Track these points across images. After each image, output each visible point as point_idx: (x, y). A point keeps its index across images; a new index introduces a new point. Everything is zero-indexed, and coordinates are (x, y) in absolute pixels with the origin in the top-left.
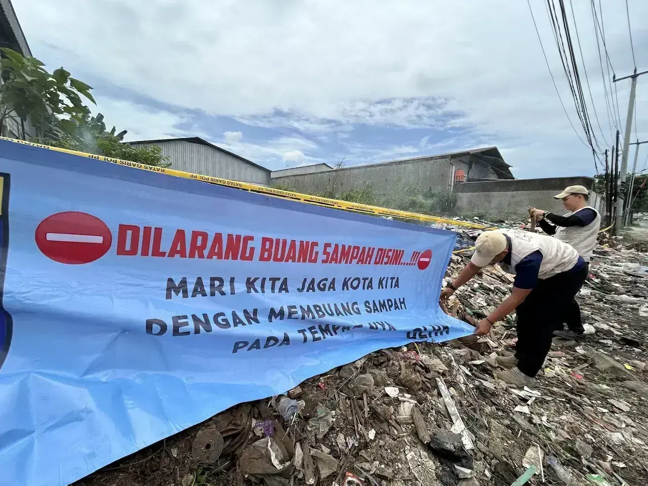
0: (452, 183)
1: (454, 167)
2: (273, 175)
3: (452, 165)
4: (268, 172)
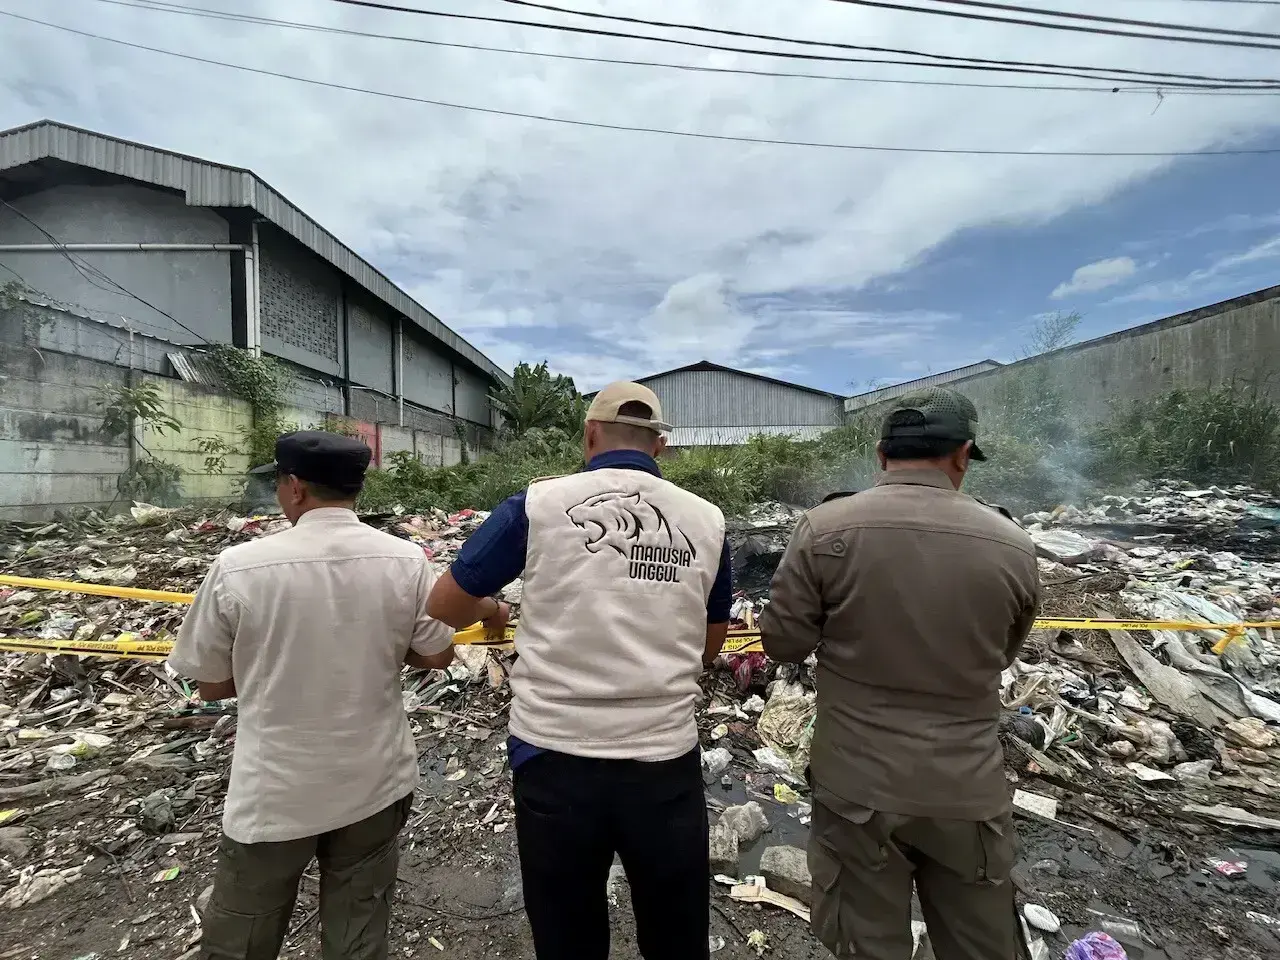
2: (848, 406)
4: (841, 400)
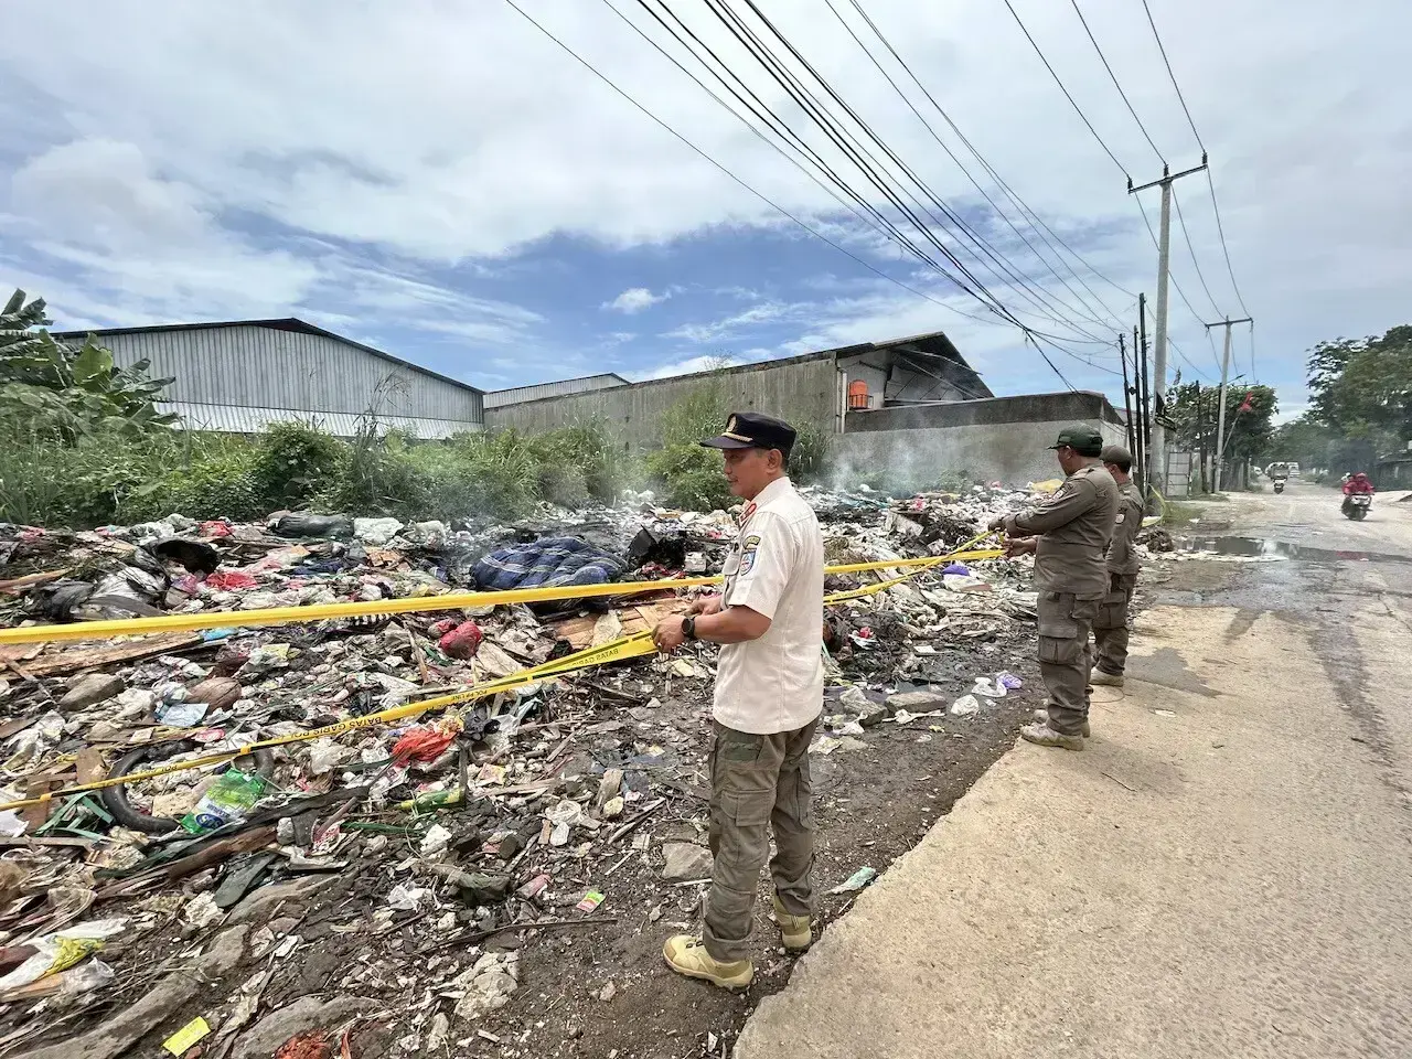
0: (844, 412)
1: (845, 375)
2: (487, 402)
3: (842, 372)
4: (477, 394)
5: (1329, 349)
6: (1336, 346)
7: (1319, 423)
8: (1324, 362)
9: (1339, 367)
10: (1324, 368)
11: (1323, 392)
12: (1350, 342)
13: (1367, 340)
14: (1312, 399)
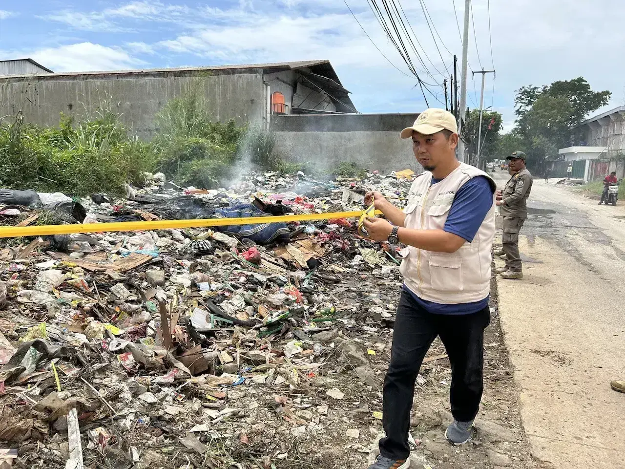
0: (269, 115)
1: (269, 87)
3: (267, 85)
5: (525, 91)
6: (529, 90)
7: (519, 136)
8: (523, 99)
9: (530, 103)
10: (523, 103)
11: (521, 118)
12: (536, 88)
13: (543, 88)
14: (516, 121)
